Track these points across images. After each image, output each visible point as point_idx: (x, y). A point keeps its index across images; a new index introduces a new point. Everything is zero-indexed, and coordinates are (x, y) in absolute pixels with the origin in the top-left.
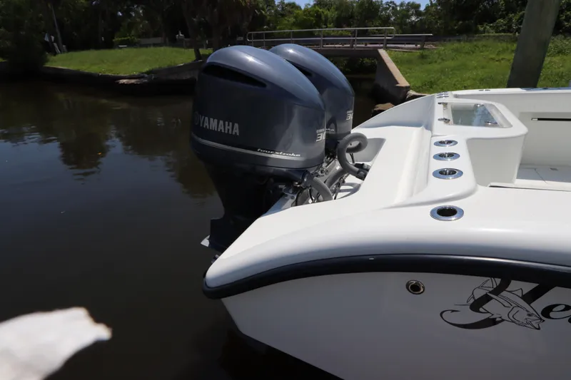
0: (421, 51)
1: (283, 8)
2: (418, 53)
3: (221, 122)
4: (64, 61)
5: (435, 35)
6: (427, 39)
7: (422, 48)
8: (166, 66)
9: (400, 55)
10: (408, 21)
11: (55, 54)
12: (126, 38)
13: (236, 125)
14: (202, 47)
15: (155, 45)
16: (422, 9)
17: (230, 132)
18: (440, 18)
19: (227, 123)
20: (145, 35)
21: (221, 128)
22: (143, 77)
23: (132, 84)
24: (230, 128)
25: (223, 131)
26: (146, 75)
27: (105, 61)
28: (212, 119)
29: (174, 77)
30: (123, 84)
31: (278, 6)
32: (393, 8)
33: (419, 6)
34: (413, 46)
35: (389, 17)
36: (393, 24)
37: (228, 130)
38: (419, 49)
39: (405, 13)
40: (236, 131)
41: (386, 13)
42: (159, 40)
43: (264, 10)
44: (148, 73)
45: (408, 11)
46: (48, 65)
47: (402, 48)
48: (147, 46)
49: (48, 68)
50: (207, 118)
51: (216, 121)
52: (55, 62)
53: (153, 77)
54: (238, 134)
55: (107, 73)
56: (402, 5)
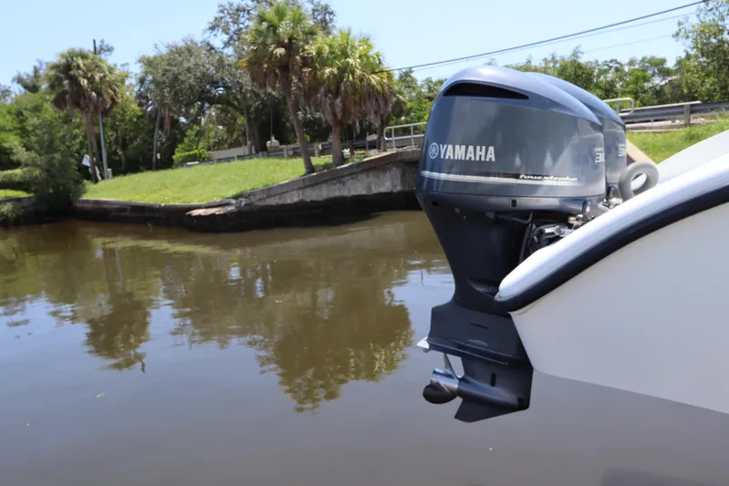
0: (688, 129)
1: (430, 88)
2: (683, 132)
3: (471, 148)
4: (110, 190)
5: (705, 103)
6: (693, 110)
7: (688, 124)
8: (260, 187)
9: (650, 139)
10: (647, 85)
11: (96, 181)
12: (191, 153)
13: (491, 149)
14: (313, 155)
15: (241, 157)
16: (670, 64)
17: (483, 159)
18: (708, 75)
19: (478, 148)
20: (218, 145)
21: (471, 155)
22: (228, 204)
23: (213, 215)
24: (483, 153)
25: (473, 159)
26: (234, 201)
27: (169, 186)
28: (457, 147)
29: (272, 202)
30: (199, 217)
31: (422, 86)
32: (617, 70)
33: (663, 61)
34: (669, 123)
35: (612, 84)
36: (624, 94)
37: (480, 156)
38: (680, 126)
39: (640, 74)
40: (491, 155)
41: (606, 77)
42: (243, 150)
43: (401, 93)
44: (236, 197)
45: (644, 71)
46: (85, 197)
47: (650, 128)
48: (228, 160)
49: (87, 201)
50: (450, 147)
51: (463, 147)
52: (97, 192)
53: (243, 204)
54: (493, 160)
55: (172, 203)
56: (632, 63)
